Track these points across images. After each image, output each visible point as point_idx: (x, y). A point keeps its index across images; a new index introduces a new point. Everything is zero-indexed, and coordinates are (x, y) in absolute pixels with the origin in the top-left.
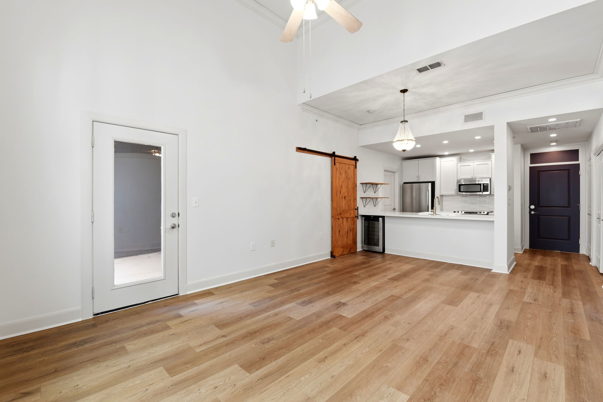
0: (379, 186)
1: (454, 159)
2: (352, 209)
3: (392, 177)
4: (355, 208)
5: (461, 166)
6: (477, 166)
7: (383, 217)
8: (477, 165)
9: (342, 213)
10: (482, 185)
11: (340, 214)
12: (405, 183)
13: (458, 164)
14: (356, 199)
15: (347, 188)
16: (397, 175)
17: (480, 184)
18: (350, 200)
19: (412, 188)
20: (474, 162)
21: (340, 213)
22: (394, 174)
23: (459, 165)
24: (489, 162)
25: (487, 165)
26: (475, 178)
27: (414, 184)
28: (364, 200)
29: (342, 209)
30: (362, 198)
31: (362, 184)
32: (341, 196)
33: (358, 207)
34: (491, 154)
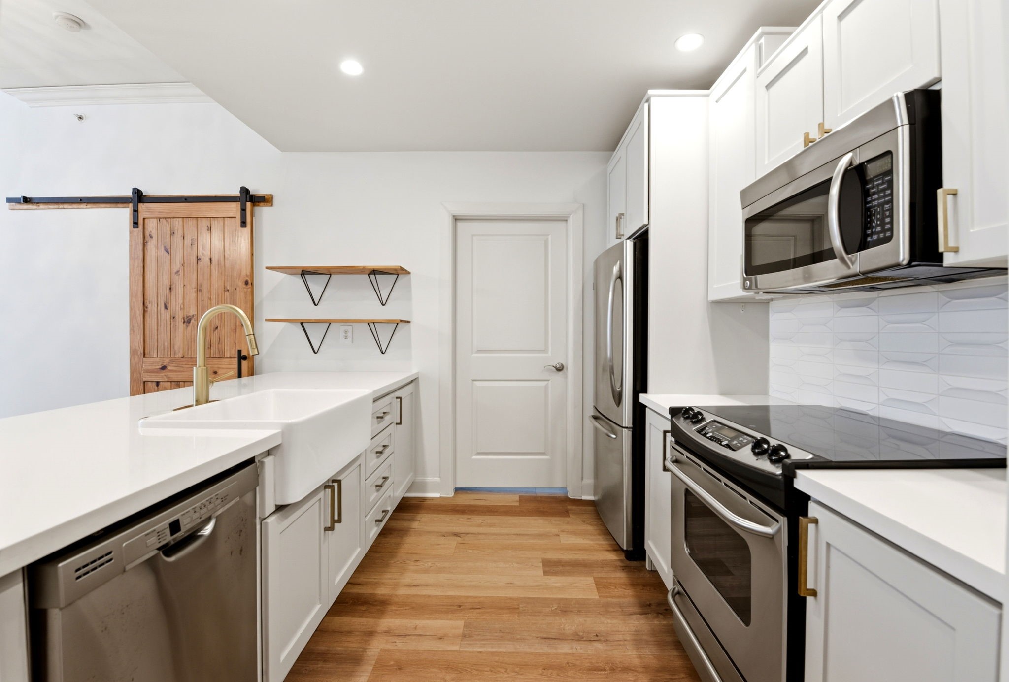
2: (227, 354)
3: (550, 237)
9: (169, 368)
11: (164, 368)
16: (572, 227)
18: (217, 328)
21: (160, 367)
29: (175, 354)
32: (168, 315)
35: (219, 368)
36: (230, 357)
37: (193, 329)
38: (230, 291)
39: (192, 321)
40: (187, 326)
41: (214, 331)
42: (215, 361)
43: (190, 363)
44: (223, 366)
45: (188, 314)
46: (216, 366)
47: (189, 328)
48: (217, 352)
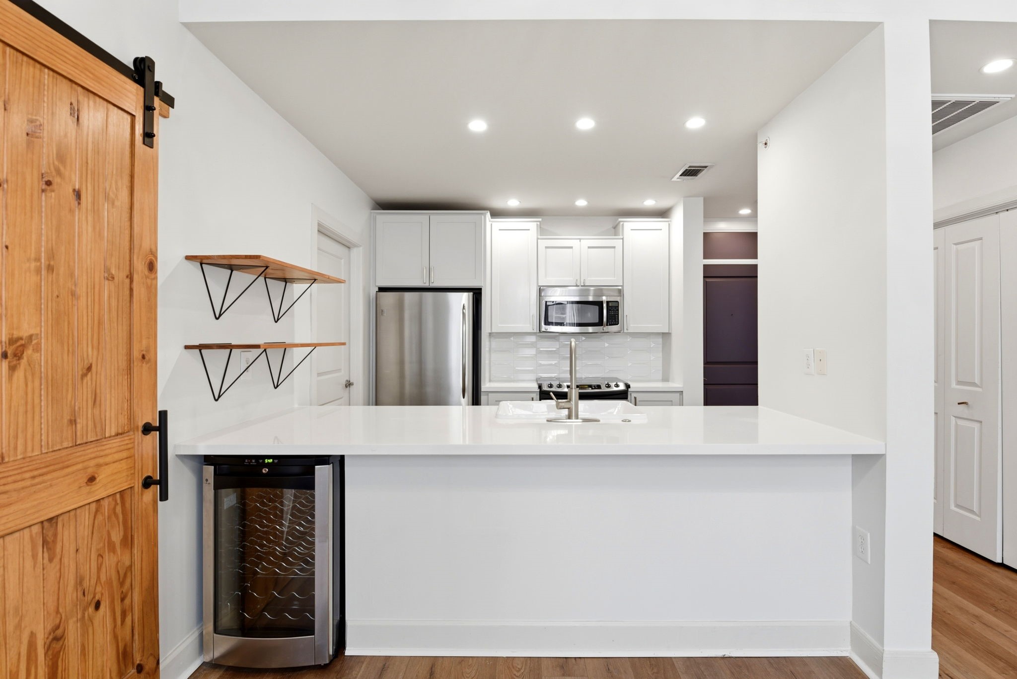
0: (297, 288)
1: (530, 225)
2: (111, 430)
3: (343, 261)
4: (141, 424)
5: (546, 247)
6: (589, 249)
7: (339, 462)
8: (589, 247)
10: (605, 305)
12: (382, 289)
13: (539, 240)
14: (148, 358)
15: (50, 268)
16: (358, 256)
17: (600, 304)
18: (89, 369)
19: (400, 307)
20: (580, 239)
22: (346, 250)
23: (543, 243)
24: (618, 243)
25: (613, 249)
26: (582, 285)
27: (408, 295)
28: (215, 359)
30: (201, 347)
31: (202, 261)
33: (163, 415)
34: (620, 220)
35: (99, 466)
36: (117, 434)
37: (30, 378)
38: (116, 279)
39: (29, 352)
40: (13, 369)
41: (84, 376)
42: (91, 451)
43: (28, 475)
44: (108, 459)
45: (16, 334)
46: (92, 463)
47: (20, 374)
48: (89, 429)
